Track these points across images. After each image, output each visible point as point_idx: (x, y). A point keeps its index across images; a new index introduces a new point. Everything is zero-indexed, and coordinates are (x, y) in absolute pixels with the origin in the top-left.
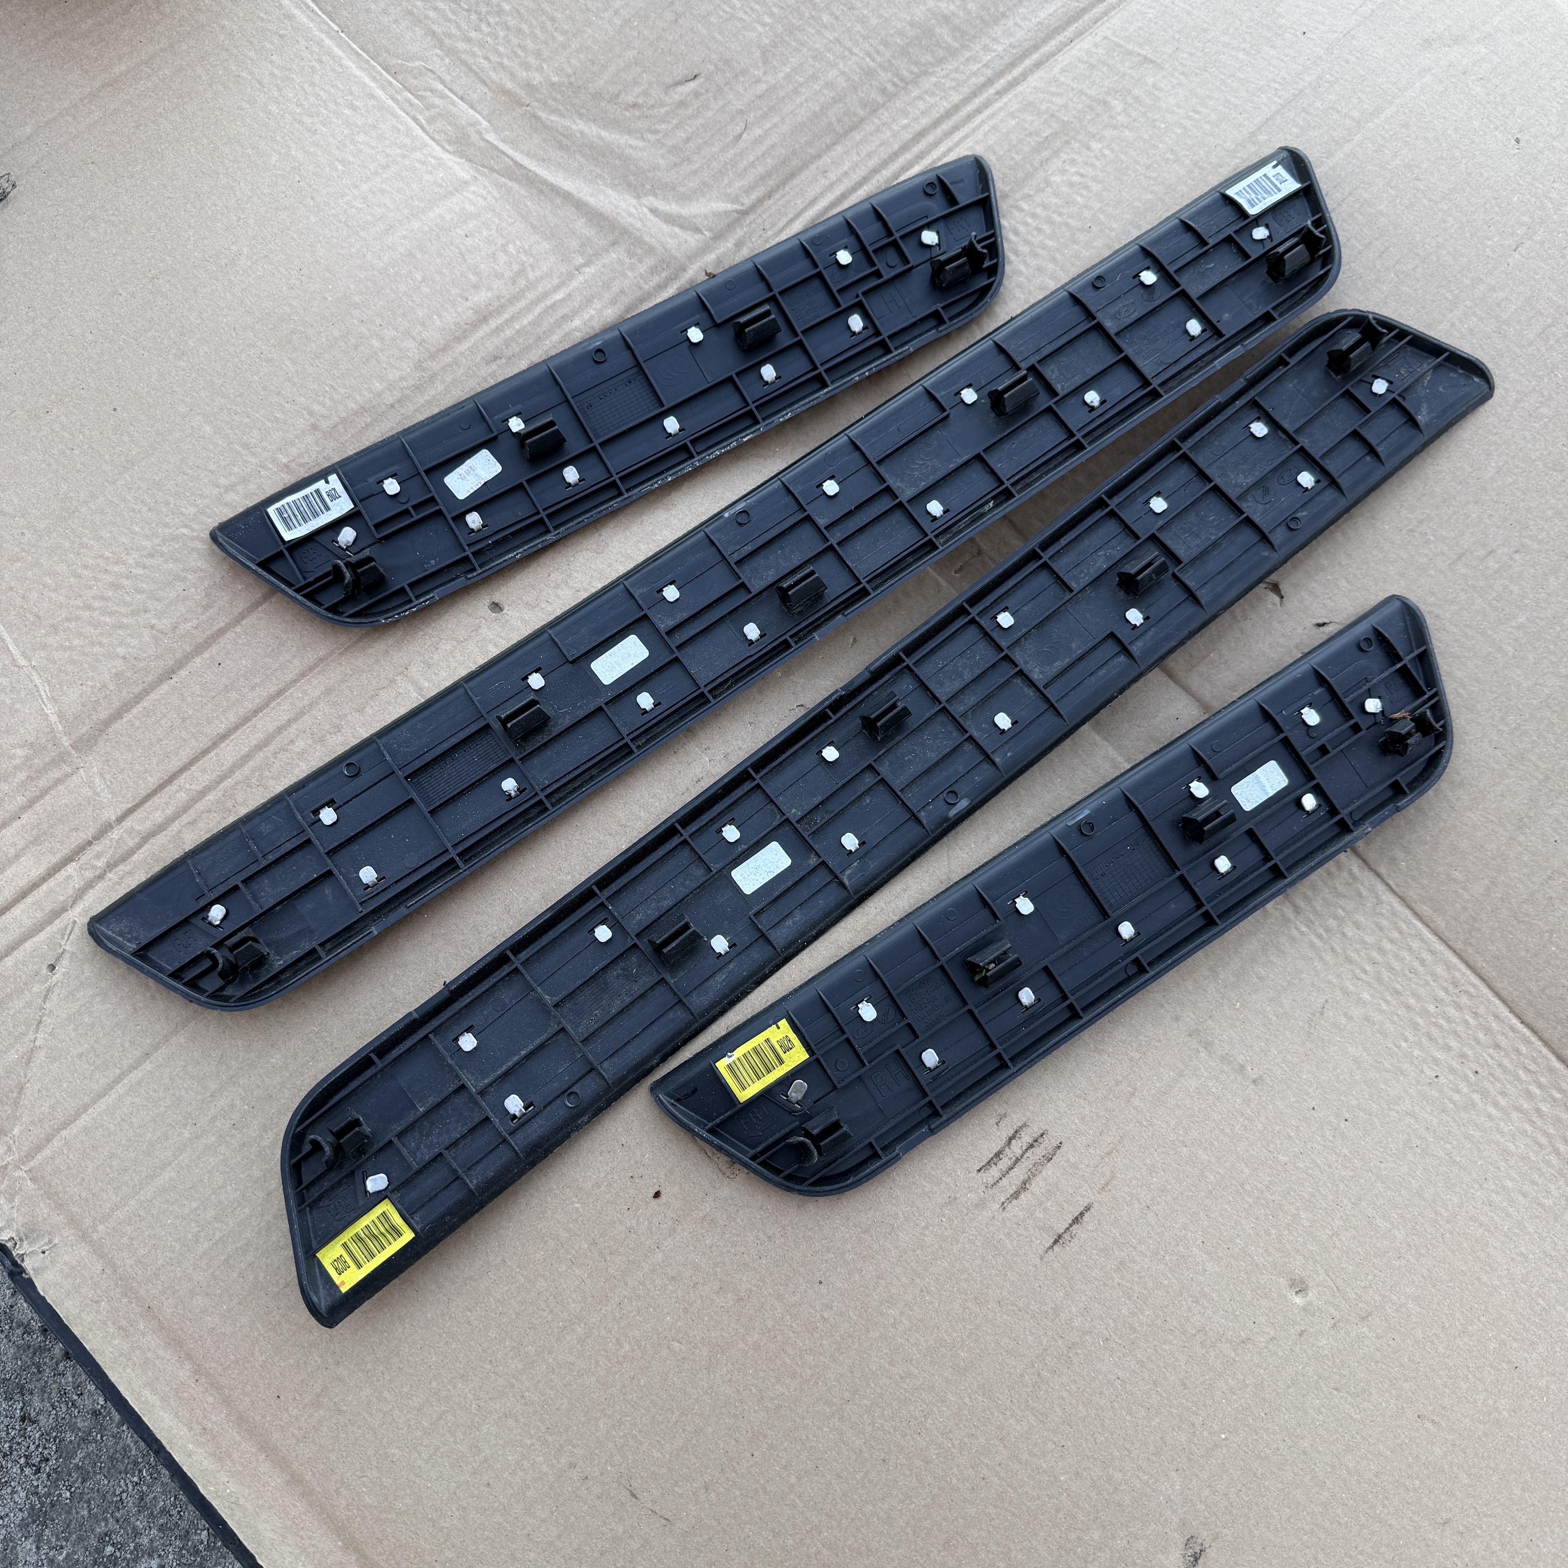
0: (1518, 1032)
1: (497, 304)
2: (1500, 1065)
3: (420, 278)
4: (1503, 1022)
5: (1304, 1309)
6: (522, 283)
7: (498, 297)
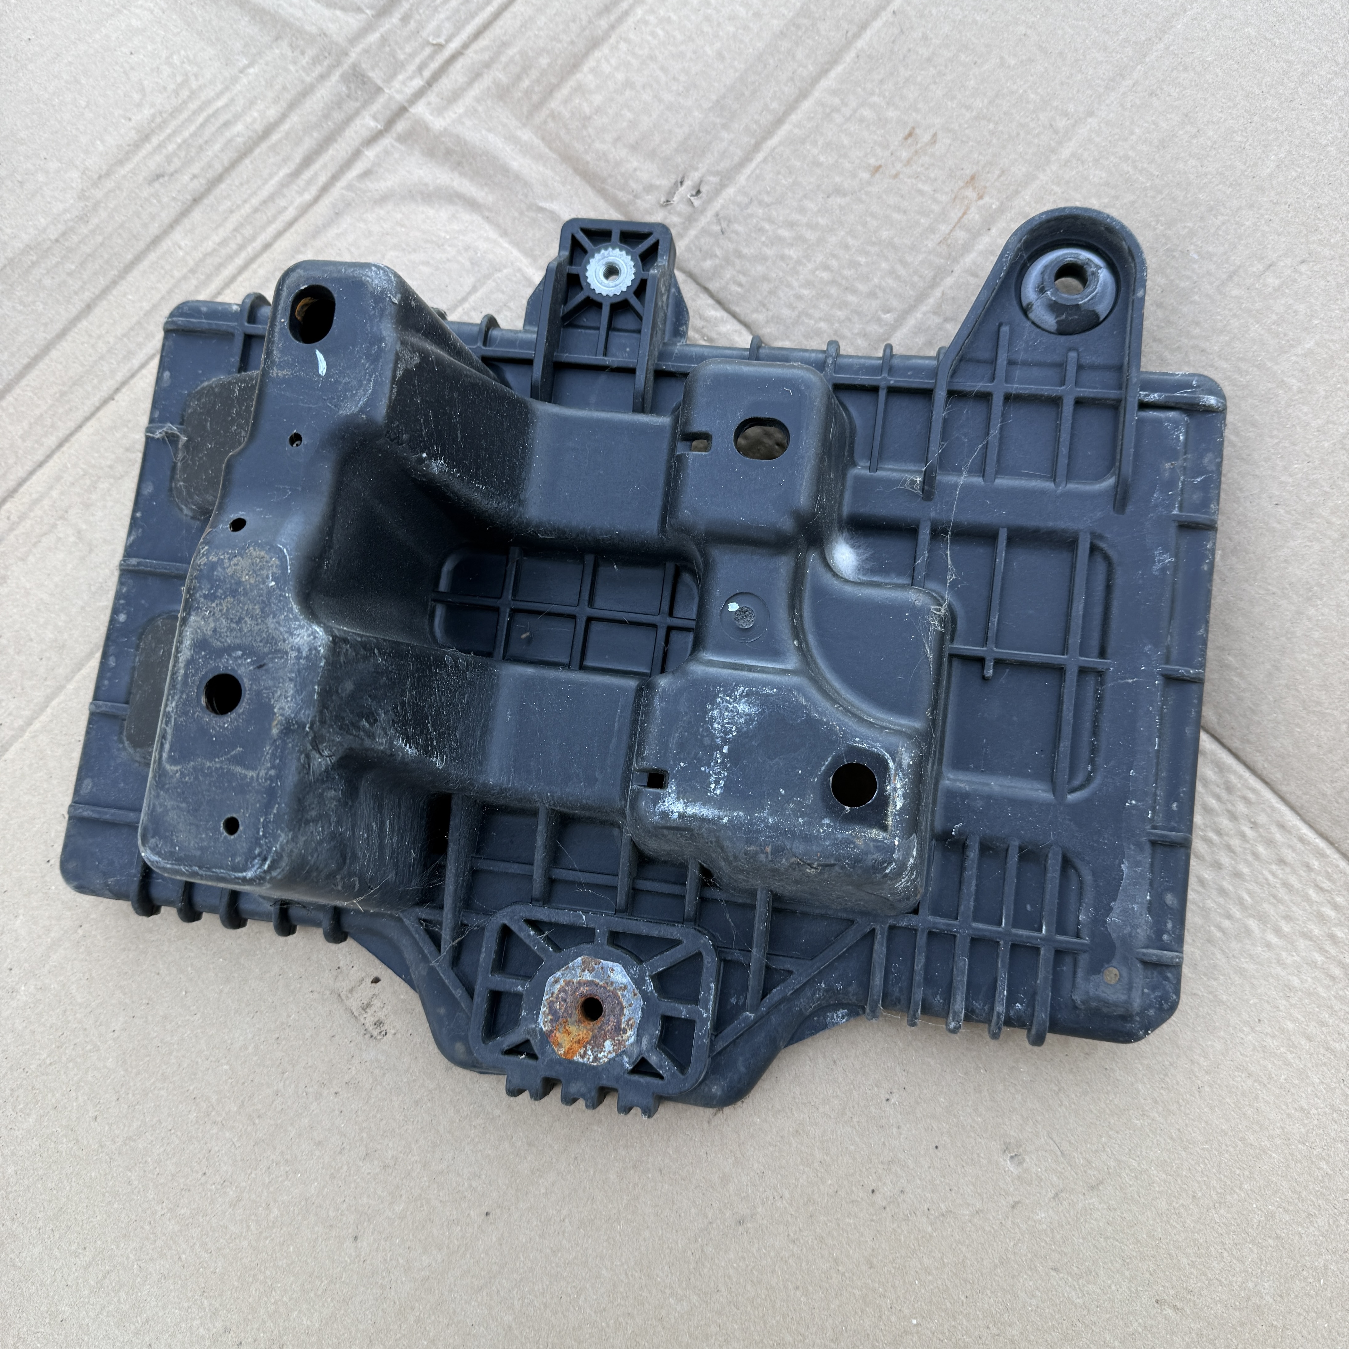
0: (1309, 843)
1: (158, 120)
2: (1285, 884)
3: (83, 104)
4: (1290, 832)
5: (1019, 1177)
6: (185, 93)
7: (160, 113)
